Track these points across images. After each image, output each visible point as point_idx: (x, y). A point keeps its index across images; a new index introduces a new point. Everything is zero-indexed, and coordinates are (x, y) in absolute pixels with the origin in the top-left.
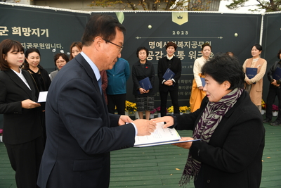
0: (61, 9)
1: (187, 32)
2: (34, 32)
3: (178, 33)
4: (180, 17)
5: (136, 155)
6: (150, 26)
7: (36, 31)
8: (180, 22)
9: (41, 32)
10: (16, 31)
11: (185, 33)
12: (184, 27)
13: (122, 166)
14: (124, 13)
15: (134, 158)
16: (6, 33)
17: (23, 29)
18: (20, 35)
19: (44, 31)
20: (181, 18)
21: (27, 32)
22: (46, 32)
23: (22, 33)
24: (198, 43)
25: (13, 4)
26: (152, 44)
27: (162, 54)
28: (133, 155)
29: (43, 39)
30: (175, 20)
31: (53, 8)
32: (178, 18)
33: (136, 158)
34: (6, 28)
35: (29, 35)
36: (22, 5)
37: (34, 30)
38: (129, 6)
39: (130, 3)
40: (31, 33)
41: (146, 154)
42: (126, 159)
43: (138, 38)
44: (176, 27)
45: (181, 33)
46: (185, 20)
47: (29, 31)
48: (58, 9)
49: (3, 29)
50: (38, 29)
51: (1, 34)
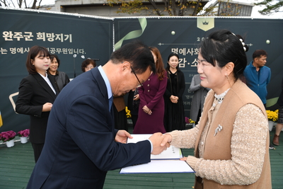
2: (58, 37)
4: (206, 22)
6: (173, 32)
7: (60, 37)
8: (206, 28)
9: (64, 38)
10: (41, 36)
14: (147, 19)
16: (31, 38)
17: (47, 34)
18: (44, 40)
19: (68, 36)
20: (207, 24)
21: (51, 37)
22: (69, 37)
23: (46, 38)
25: (39, 11)
27: (185, 61)
29: (66, 44)
30: (200, 26)
31: (77, 15)
32: (204, 24)
34: (31, 33)
35: (53, 40)
37: (58, 35)
38: (155, 13)
40: (54, 38)
43: (160, 44)
44: (201, 33)
46: (211, 26)
47: (53, 36)
49: (29, 34)
50: (62, 35)
51: (26, 39)
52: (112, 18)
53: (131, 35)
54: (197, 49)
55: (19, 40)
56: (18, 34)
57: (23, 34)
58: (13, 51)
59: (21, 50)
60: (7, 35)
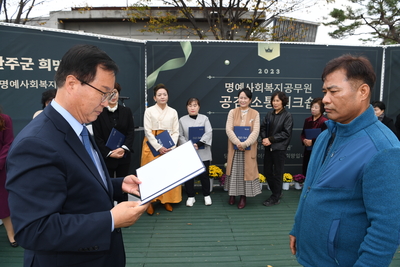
0: (105, 36)
1: (278, 71)
3: (266, 71)
4: (269, 49)
5: (208, 244)
6: (227, 62)
8: (269, 57)
10: (45, 64)
11: (275, 71)
12: (274, 63)
13: (190, 260)
14: (192, 43)
15: (206, 249)
16: (31, 66)
17: (54, 62)
18: (50, 70)
23: (53, 67)
24: (293, 86)
25: (42, 28)
26: (230, 87)
28: (204, 244)
30: (262, 53)
31: (95, 35)
32: (267, 51)
33: (209, 249)
34: (30, 60)
36: (50, 29)
38: (196, 33)
39: (196, 29)
41: (223, 243)
42: (194, 249)
43: (210, 77)
44: (264, 63)
45: (270, 72)
48: (102, 36)
49: (27, 61)
51: (24, 68)
52: (144, 41)
53: (171, 65)
54: (258, 84)
55: (12, 68)
56: (11, 60)
57: (20, 61)
58: (4, 84)
59: (16, 84)
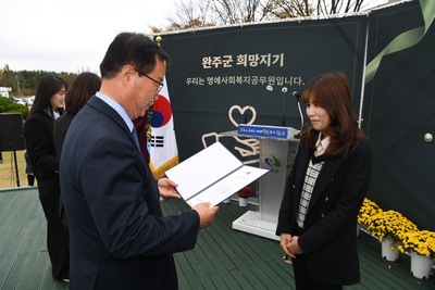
2: (263, 60)
7: (266, 59)
9: (273, 59)
10: (242, 60)
16: (230, 63)
17: (250, 56)
18: (245, 65)
19: (278, 56)
21: (254, 60)
22: (280, 58)
23: (248, 62)
29: (274, 70)
34: (230, 57)
35: (256, 64)
37: (264, 57)
40: (259, 61)
47: (257, 59)
49: (228, 59)
50: (269, 55)
51: (225, 66)
55: (217, 66)
56: (216, 59)
57: (222, 59)
58: (210, 80)
59: (218, 80)
60: (207, 62)
